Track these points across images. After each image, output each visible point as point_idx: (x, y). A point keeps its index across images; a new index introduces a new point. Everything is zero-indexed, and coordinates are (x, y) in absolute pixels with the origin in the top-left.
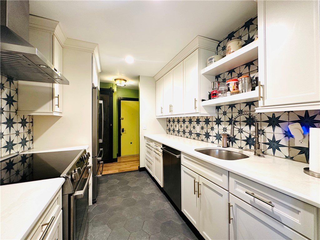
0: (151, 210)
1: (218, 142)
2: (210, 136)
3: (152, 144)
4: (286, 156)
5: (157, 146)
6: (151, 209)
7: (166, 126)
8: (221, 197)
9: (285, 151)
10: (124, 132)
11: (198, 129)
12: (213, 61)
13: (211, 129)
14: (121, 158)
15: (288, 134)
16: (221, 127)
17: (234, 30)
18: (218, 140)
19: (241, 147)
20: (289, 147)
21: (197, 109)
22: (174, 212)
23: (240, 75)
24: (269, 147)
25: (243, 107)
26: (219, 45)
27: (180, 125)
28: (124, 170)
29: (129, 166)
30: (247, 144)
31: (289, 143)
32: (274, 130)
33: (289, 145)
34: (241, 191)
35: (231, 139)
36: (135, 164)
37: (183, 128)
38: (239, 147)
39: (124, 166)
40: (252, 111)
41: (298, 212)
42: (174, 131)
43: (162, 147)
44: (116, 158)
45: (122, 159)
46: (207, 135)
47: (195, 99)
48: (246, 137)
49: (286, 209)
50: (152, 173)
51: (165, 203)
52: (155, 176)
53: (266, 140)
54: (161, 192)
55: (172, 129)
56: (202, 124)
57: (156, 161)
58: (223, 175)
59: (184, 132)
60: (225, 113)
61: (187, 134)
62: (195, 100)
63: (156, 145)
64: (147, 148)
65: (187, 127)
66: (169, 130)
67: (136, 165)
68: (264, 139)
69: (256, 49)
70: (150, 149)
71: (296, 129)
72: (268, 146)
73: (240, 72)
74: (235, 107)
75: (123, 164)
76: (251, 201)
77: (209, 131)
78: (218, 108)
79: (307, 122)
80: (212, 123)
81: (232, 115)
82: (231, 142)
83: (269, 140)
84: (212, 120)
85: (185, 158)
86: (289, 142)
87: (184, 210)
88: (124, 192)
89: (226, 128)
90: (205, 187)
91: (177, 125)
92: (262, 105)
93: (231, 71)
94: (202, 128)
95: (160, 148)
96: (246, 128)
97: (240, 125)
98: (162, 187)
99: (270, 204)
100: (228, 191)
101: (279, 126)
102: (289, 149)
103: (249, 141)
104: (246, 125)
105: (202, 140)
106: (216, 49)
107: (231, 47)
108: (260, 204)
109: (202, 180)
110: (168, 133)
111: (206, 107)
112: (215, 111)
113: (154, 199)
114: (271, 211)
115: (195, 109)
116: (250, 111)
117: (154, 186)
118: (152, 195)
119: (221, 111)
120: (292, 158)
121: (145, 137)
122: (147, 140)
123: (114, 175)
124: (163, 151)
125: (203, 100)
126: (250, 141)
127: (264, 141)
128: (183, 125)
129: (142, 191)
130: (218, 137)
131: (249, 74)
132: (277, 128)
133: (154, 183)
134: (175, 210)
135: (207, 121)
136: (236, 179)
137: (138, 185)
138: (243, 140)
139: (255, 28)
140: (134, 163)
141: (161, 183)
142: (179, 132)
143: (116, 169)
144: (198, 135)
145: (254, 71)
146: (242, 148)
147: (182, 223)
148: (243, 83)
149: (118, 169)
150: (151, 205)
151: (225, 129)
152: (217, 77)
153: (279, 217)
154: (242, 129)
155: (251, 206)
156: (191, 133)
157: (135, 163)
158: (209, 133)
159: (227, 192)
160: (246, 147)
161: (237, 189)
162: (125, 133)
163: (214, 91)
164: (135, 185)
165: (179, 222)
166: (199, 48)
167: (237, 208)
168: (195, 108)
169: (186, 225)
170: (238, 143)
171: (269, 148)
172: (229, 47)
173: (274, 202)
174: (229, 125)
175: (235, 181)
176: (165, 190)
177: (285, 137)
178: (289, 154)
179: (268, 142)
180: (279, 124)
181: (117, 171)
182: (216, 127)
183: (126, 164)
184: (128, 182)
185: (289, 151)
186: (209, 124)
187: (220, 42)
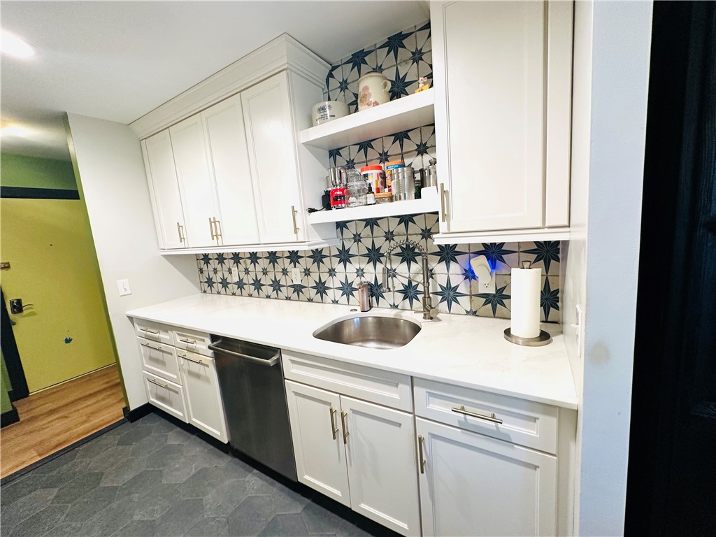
0: (213, 523)
1: (348, 300)
2: (328, 288)
3: (168, 337)
4: (466, 311)
5: (190, 340)
6: (214, 518)
7: (197, 272)
8: (398, 428)
9: (465, 302)
10: (25, 312)
11: (296, 275)
12: (328, 115)
13: (328, 272)
14: (30, 402)
15: (469, 275)
16: (352, 267)
17: (366, 48)
18: (348, 296)
19: (394, 304)
20: (471, 296)
21: (299, 232)
22: (275, 490)
23: (384, 157)
24: (442, 298)
25: (394, 226)
26: (330, 75)
27: (242, 267)
28: (64, 442)
29: (84, 418)
30: (404, 299)
31: (471, 290)
32: (448, 269)
33: (471, 292)
34: (441, 408)
35: (374, 291)
36: (103, 403)
37: (252, 275)
38: (391, 305)
39: (59, 426)
40: (410, 235)
41: (535, 419)
42: (225, 283)
43: (208, 341)
44: (10, 409)
45: (39, 402)
46: (321, 288)
47: (293, 207)
48: (403, 284)
49: (515, 419)
50: (181, 414)
51: (247, 479)
52: (194, 420)
53: (436, 287)
54: (225, 455)
55: (217, 278)
56: (305, 263)
57: (194, 381)
58: (400, 386)
59: (258, 285)
60: (357, 238)
61: (268, 290)
62: (294, 212)
63: (184, 339)
64: (149, 349)
65: (265, 272)
66: (210, 282)
67: (112, 405)
68: (434, 287)
69: (431, 109)
70: (163, 351)
71: (480, 265)
72: (440, 298)
73: (383, 151)
74: (378, 225)
75: (50, 419)
76: (459, 422)
77: (325, 277)
78: (341, 225)
79: (493, 252)
80: (331, 259)
81: (373, 240)
82: (374, 298)
83: (441, 286)
84: (330, 253)
85: (293, 362)
86: (471, 287)
87: (306, 477)
88: (97, 516)
89: (363, 269)
90: (358, 417)
91: (234, 269)
92: (447, 231)
93: (365, 145)
94: (307, 272)
95: (204, 346)
96: (402, 268)
97: (391, 262)
98: (226, 442)
99: (492, 419)
100: (413, 413)
101: (456, 261)
102: (471, 298)
103: (409, 292)
104: (402, 262)
105: (310, 300)
106: (325, 83)
107: (370, 91)
108: (474, 423)
109: (348, 405)
110: (205, 292)
111: (318, 226)
112: (334, 232)
113: (209, 484)
114: (495, 429)
115: (296, 233)
116: (407, 235)
117: (198, 448)
118: (201, 475)
119: (348, 234)
120: (475, 313)
121: (131, 318)
122: (143, 326)
123: (24, 478)
124: (214, 352)
125: (311, 210)
126: (411, 293)
127: (433, 290)
128: (251, 268)
129: (164, 482)
130: (347, 289)
131: (403, 158)
132: (453, 265)
133: (194, 436)
134: (277, 483)
135: (318, 256)
136: (429, 388)
137: (143, 469)
138: (398, 291)
139: (408, 58)
140: (98, 401)
141: (220, 431)
142: (240, 285)
143: (26, 450)
144: (298, 289)
145: (410, 152)
146: (397, 307)
147: (304, 506)
148: (400, 178)
149: (33, 446)
150: (208, 506)
151: (360, 272)
152: (334, 153)
153: (508, 436)
154: (395, 270)
155: (460, 430)
156: (276, 286)
157: (104, 399)
158: (325, 282)
159: (411, 415)
160: (403, 304)
161: (431, 406)
162: (33, 314)
163: (336, 190)
164: (129, 476)
165: (296, 508)
166: (288, 71)
167: (432, 439)
168: (296, 230)
169: (314, 504)
170: (389, 298)
171: (441, 302)
172: (366, 88)
173: (497, 413)
174: (368, 263)
175: (427, 392)
176: (236, 446)
177: (465, 279)
178: (471, 307)
179: (439, 290)
180: (456, 257)
181: (32, 458)
182: (339, 268)
183: (65, 417)
184: (99, 477)
185: (471, 301)
186: (323, 263)
187: (334, 68)
